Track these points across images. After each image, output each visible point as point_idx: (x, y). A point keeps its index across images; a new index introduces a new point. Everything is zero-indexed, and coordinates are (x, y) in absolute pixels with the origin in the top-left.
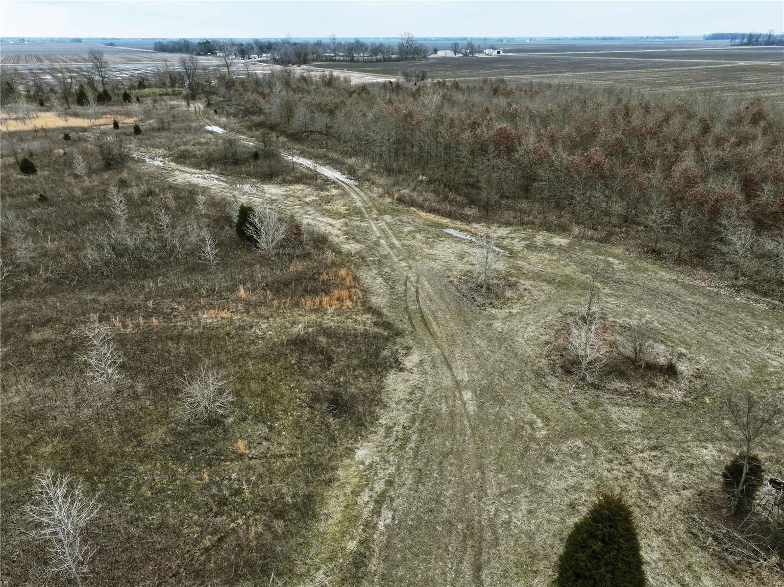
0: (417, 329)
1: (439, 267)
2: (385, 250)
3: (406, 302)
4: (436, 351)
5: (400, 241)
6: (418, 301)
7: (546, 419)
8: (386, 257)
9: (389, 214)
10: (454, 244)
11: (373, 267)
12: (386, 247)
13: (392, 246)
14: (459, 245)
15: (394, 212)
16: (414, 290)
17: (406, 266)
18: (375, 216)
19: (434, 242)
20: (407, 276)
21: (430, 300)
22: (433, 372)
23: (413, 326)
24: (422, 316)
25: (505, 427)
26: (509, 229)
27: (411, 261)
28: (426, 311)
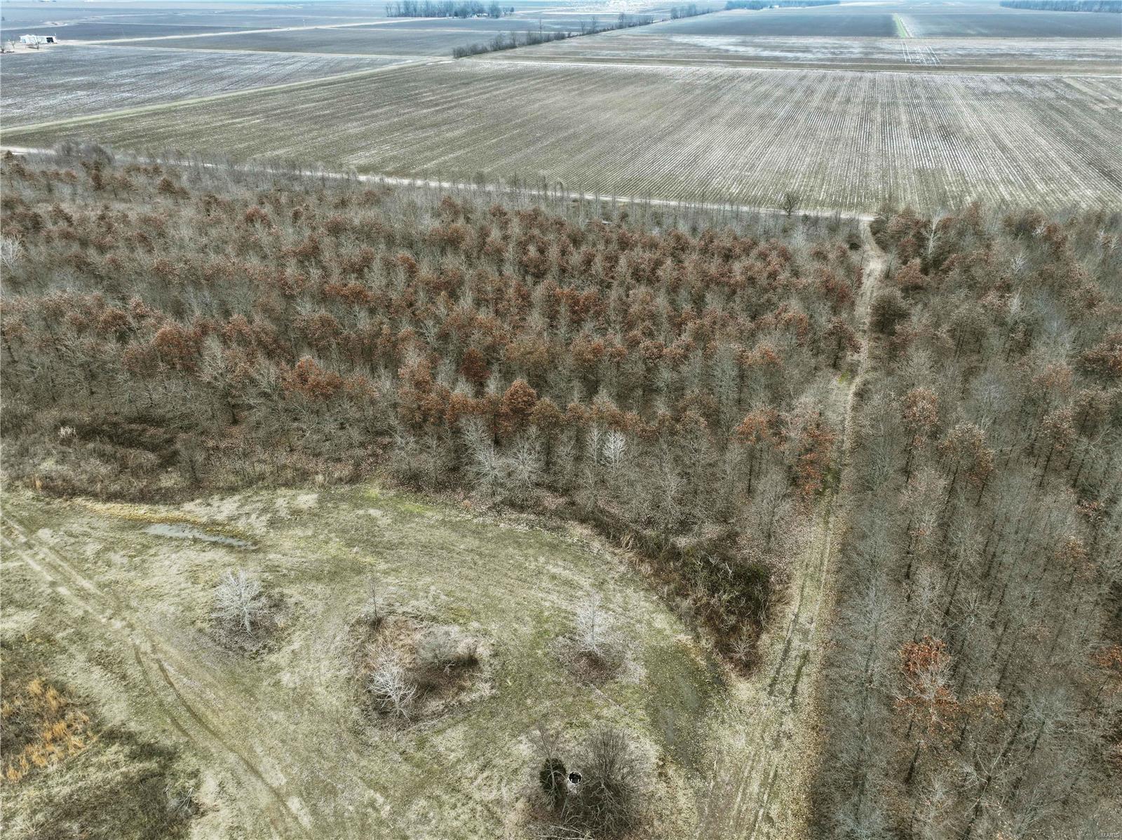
0: (191, 733)
1: (172, 609)
2: (76, 608)
3: (155, 695)
4: (232, 758)
5: (91, 578)
6: (172, 685)
7: (383, 789)
8: (84, 620)
9: (45, 526)
10: (174, 556)
11: (73, 649)
12: (75, 600)
13: (84, 595)
14: (181, 553)
15: (51, 519)
16: (156, 666)
17: (123, 628)
18: (22, 539)
19: (143, 561)
20: (134, 645)
21: (187, 675)
22: (242, 793)
23: (185, 733)
24: (189, 709)
25: (349, 824)
26: (237, 497)
27: (126, 614)
28: (189, 697)
